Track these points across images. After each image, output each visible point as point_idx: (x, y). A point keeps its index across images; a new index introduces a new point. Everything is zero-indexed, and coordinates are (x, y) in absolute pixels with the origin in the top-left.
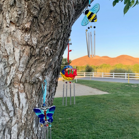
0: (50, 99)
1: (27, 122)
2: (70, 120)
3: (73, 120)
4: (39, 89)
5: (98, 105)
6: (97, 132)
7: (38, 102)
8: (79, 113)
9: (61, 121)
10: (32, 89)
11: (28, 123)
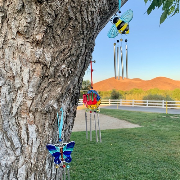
0: (66, 133)
1: (38, 162)
2: (91, 161)
3: (95, 161)
4: (53, 120)
5: (128, 141)
6: (126, 176)
7: (52, 137)
8: (103, 152)
9: (80, 162)
10: (44, 120)
11: (40, 164)
